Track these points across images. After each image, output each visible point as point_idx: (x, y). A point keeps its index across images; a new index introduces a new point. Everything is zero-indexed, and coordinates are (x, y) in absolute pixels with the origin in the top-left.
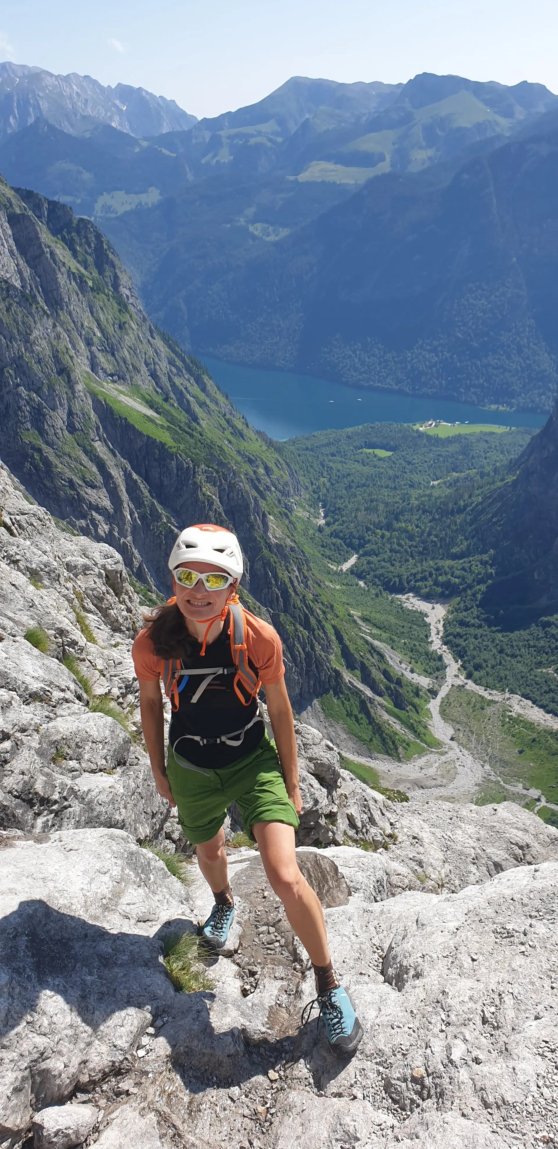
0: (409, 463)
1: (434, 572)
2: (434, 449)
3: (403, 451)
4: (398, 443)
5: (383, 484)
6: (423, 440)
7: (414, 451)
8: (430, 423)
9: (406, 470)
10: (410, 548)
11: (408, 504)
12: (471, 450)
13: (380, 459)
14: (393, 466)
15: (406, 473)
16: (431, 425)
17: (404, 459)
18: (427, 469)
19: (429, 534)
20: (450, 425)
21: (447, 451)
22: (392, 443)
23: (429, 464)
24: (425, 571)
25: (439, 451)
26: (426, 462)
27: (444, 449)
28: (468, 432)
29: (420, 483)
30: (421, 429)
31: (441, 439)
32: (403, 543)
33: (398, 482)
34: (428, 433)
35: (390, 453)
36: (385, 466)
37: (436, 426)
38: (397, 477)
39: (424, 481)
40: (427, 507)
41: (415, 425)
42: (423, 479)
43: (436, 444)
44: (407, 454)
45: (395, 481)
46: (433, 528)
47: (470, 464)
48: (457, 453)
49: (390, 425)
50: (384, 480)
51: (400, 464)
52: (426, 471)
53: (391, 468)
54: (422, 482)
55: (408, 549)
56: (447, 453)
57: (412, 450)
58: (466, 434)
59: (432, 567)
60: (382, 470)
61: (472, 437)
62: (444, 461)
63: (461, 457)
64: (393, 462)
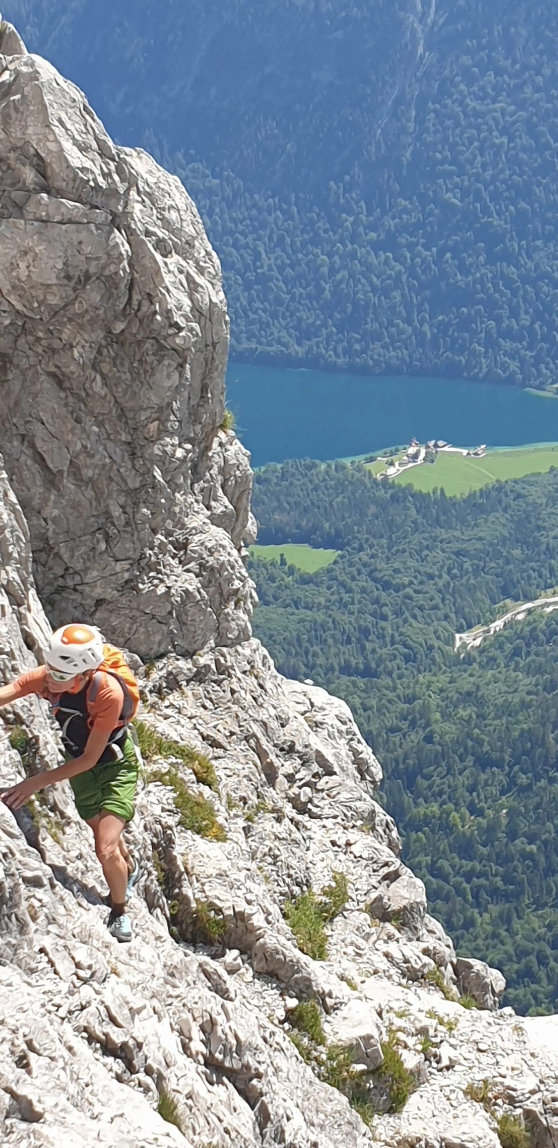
0: (386, 586)
1: (549, 951)
2: (443, 534)
3: (361, 549)
4: (341, 525)
5: (334, 661)
6: (406, 508)
7: (390, 548)
8: (412, 450)
9: (385, 609)
10: (468, 882)
11: (429, 739)
12: (539, 528)
13: (306, 580)
14: (346, 597)
15: (384, 618)
16: (415, 456)
17: (370, 574)
18: (438, 600)
19: (512, 835)
20: (465, 452)
21: (480, 539)
22: (327, 525)
23: (440, 583)
24: (526, 953)
25: (457, 539)
26: (431, 577)
27: (469, 533)
28: (519, 475)
29: (431, 648)
30: (391, 471)
31: (453, 503)
32: (448, 868)
33: (374, 651)
34: (416, 488)
35: (329, 556)
36: (322, 600)
37: (429, 458)
38: (365, 632)
39: (438, 638)
40: (486, 748)
41: (372, 460)
42: (435, 632)
43: (443, 518)
44: (373, 556)
45: (363, 648)
46: (520, 814)
47: (546, 572)
48: (504, 541)
49: (309, 468)
50: (333, 650)
51: (363, 590)
52: (435, 608)
53: (343, 605)
54: (437, 643)
55: (465, 885)
56: (479, 546)
57: (384, 541)
58: (515, 482)
59: (539, 938)
60: (320, 616)
61: (533, 489)
62: (477, 571)
63: (517, 552)
64: (343, 584)
